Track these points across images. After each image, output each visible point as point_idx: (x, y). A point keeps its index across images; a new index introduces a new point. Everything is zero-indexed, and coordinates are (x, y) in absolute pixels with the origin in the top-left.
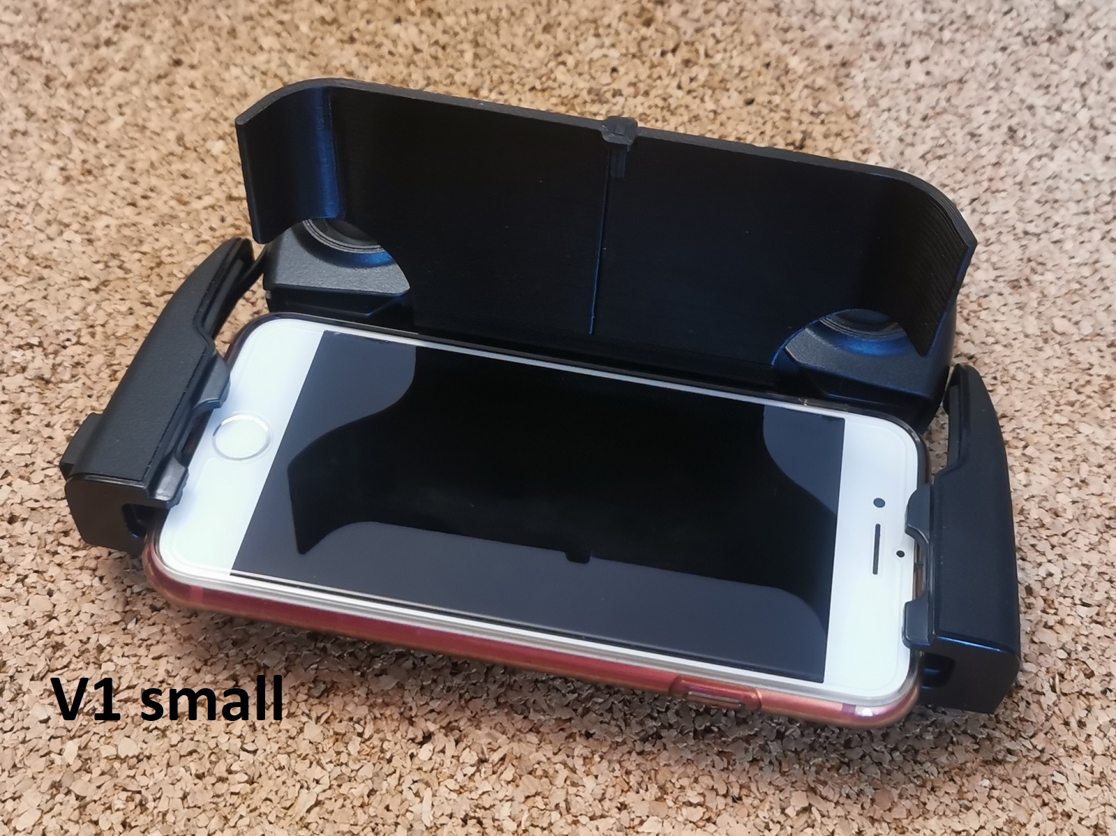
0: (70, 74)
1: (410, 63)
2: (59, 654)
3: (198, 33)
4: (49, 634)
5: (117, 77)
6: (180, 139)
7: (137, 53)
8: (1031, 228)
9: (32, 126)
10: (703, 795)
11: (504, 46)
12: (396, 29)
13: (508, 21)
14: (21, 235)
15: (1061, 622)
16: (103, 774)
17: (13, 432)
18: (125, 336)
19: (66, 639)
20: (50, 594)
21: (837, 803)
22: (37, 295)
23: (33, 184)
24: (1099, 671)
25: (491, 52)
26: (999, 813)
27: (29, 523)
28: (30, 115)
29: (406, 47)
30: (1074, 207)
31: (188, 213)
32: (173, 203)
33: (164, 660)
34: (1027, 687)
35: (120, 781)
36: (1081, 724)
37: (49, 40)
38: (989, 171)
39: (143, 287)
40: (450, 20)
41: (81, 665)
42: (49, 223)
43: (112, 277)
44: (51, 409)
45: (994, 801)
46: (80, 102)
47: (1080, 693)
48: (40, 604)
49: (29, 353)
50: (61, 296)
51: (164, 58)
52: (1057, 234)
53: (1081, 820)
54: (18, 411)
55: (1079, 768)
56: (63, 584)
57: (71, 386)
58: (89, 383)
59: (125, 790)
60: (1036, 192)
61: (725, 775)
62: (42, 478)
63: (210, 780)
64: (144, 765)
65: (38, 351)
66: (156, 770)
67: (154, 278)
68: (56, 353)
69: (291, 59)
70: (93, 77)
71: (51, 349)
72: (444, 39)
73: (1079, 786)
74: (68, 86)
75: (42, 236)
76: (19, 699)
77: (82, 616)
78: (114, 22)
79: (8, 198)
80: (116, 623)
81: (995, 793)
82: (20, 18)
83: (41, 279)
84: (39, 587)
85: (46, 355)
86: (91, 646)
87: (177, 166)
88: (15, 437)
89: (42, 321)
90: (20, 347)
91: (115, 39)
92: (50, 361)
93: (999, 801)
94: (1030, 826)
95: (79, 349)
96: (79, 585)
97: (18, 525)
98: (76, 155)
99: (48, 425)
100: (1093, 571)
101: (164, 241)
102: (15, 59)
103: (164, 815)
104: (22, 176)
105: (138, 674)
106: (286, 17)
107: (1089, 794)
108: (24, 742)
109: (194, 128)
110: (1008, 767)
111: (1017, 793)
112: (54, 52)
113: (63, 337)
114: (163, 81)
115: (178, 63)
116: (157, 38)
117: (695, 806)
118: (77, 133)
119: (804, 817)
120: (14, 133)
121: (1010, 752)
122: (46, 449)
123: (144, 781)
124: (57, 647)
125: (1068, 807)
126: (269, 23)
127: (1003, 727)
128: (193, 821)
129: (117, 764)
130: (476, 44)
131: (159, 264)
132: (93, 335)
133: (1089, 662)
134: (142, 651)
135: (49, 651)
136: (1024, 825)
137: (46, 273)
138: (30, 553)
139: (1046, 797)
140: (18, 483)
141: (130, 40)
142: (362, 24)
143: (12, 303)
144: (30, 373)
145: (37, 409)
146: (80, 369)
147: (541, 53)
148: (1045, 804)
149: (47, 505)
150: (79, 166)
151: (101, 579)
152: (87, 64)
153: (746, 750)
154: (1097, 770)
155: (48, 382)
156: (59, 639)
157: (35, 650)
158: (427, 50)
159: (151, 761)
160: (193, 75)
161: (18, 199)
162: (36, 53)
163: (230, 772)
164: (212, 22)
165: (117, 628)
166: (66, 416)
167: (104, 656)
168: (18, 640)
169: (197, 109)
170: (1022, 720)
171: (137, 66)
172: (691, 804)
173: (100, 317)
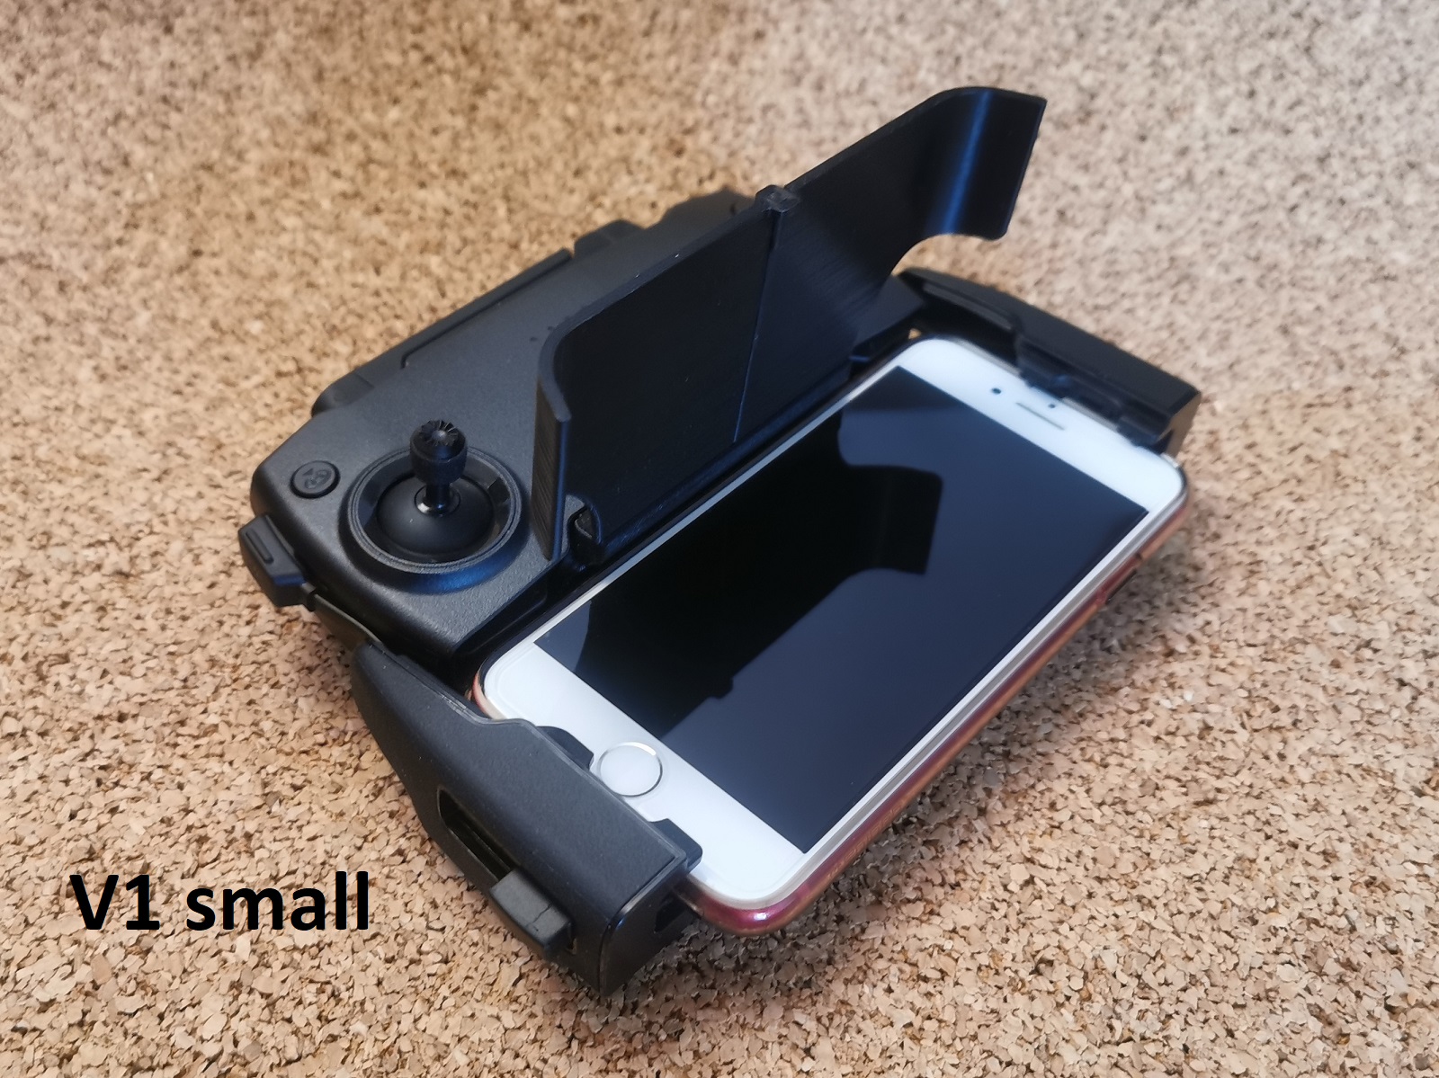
0: (85, 277)
1: (442, 226)
2: (205, 847)
3: (215, 221)
4: (189, 828)
5: (135, 274)
6: (215, 325)
7: (153, 248)
8: (1101, 301)
9: (54, 331)
10: (919, 889)
11: (536, 197)
12: (421, 194)
13: (537, 172)
14: (66, 437)
15: (1232, 664)
16: (284, 967)
17: (102, 630)
18: (200, 519)
19: (210, 831)
20: (181, 787)
21: (1059, 869)
22: (97, 492)
23: (67, 386)
24: (1284, 704)
25: (524, 205)
26: (1226, 851)
27: (141, 719)
28: (49, 320)
29: (436, 210)
30: (1137, 278)
31: (239, 395)
32: (221, 386)
33: (319, 840)
34: (1217, 727)
35: (305, 972)
36: (1282, 757)
37: (57, 247)
38: (1047, 254)
39: (209, 470)
40: (476, 178)
41: (232, 855)
42: (93, 421)
43: (172, 465)
44: (137, 601)
45: (1217, 841)
46: (101, 302)
47: (1271, 728)
48: (172, 799)
49: (101, 550)
50: (123, 490)
51: (183, 250)
52: (1126, 304)
53: (1308, 848)
54: (102, 609)
55: (1293, 798)
56: (192, 775)
57: (154, 575)
58: (172, 570)
59: (312, 981)
60: (1098, 267)
61: (936, 864)
62: (143, 671)
63: (402, 963)
64: (326, 953)
65: (111, 547)
66: (342, 958)
67: (217, 459)
68: (130, 546)
69: (317, 236)
70: (110, 276)
71: (124, 543)
72: (473, 198)
73: (1297, 815)
74: (85, 289)
75: (88, 435)
76: (174, 899)
77: (220, 805)
78: (123, 222)
79: (44, 403)
80: (258, 808)
81: (1216, 833)
82: (21, 230)
83: (97, 476)
84: (167, 782)
85: (121, 549)
86: (238, 834)
87: (217, 351)
88: (105, 634)
89: (108, 517)
90: (90, 545)
91: (127, 237)
92: (126, 554)
93: (1223, 840)
94: (1260, 861)
95: (153, 539)
96: (208, 773)
97: (129, 722)
98: (106, 352)
99: (138, 618)
100: (1250, 614)
101: (219, 423)
102: (22, 270)
103: (362, 1003)
104: (54, 379)
105: (295, 857)
106: (306, 197)
107: (1311, 821)
108: (189, 944)
109: (227, 313)
110: (1222, 805)
111: (1239, 830)
112: (64, 258)
113: (134, 529)
114: (186, 273)
115: (197, 253)
116: (172, 231)
117: (914, 901)
118: (104, 332)
119: (1029, 890)
120: (36, 340)
121: (1219, 790)
122: (141, 641)
123: (331, 970)
124: (202, 840)
125: (1293, 837)
126: (288, 204)
127: (1204, 767)
128: (394, 1008)
129: (297, 955)
130: (507, 198)
131: (220, 446)
132: (165, 523)
133: (1271, 697)
134: (294, 833)
135: (194, 846)
136: (1253, 861)
137: (101, 470)
138: (149, 749)
139: (1268, 830)
140: (119, 680)
141: (142, 237)
142: (385, 193)
143: (72, 504)
144: (107, 569)
145: (122, 603)
146: (159, 558)
147: (576, 199)
148: (1268, 837)
149: (155, 697)
150: (112, 363)
151: (231, 763)
152: (100, 264)
153: (952, 834)
154: (1311, 798)
155: (127, 576)
156: (201, 832)
157: (177, 847)
158: (458, 211)
159: (334, 947)
160: (216, 262)
161: (55, 403)
162: (44, 261)
163: (420, 953)
164: (228, 209)
165: (260, 812)
166: (155, 606)
167: (254, 843)
168: (157, 839)
169: (228, 294)
170: (1222, 758)
171: (156, 260)
172: (909, 901)
173: (169, 506)
